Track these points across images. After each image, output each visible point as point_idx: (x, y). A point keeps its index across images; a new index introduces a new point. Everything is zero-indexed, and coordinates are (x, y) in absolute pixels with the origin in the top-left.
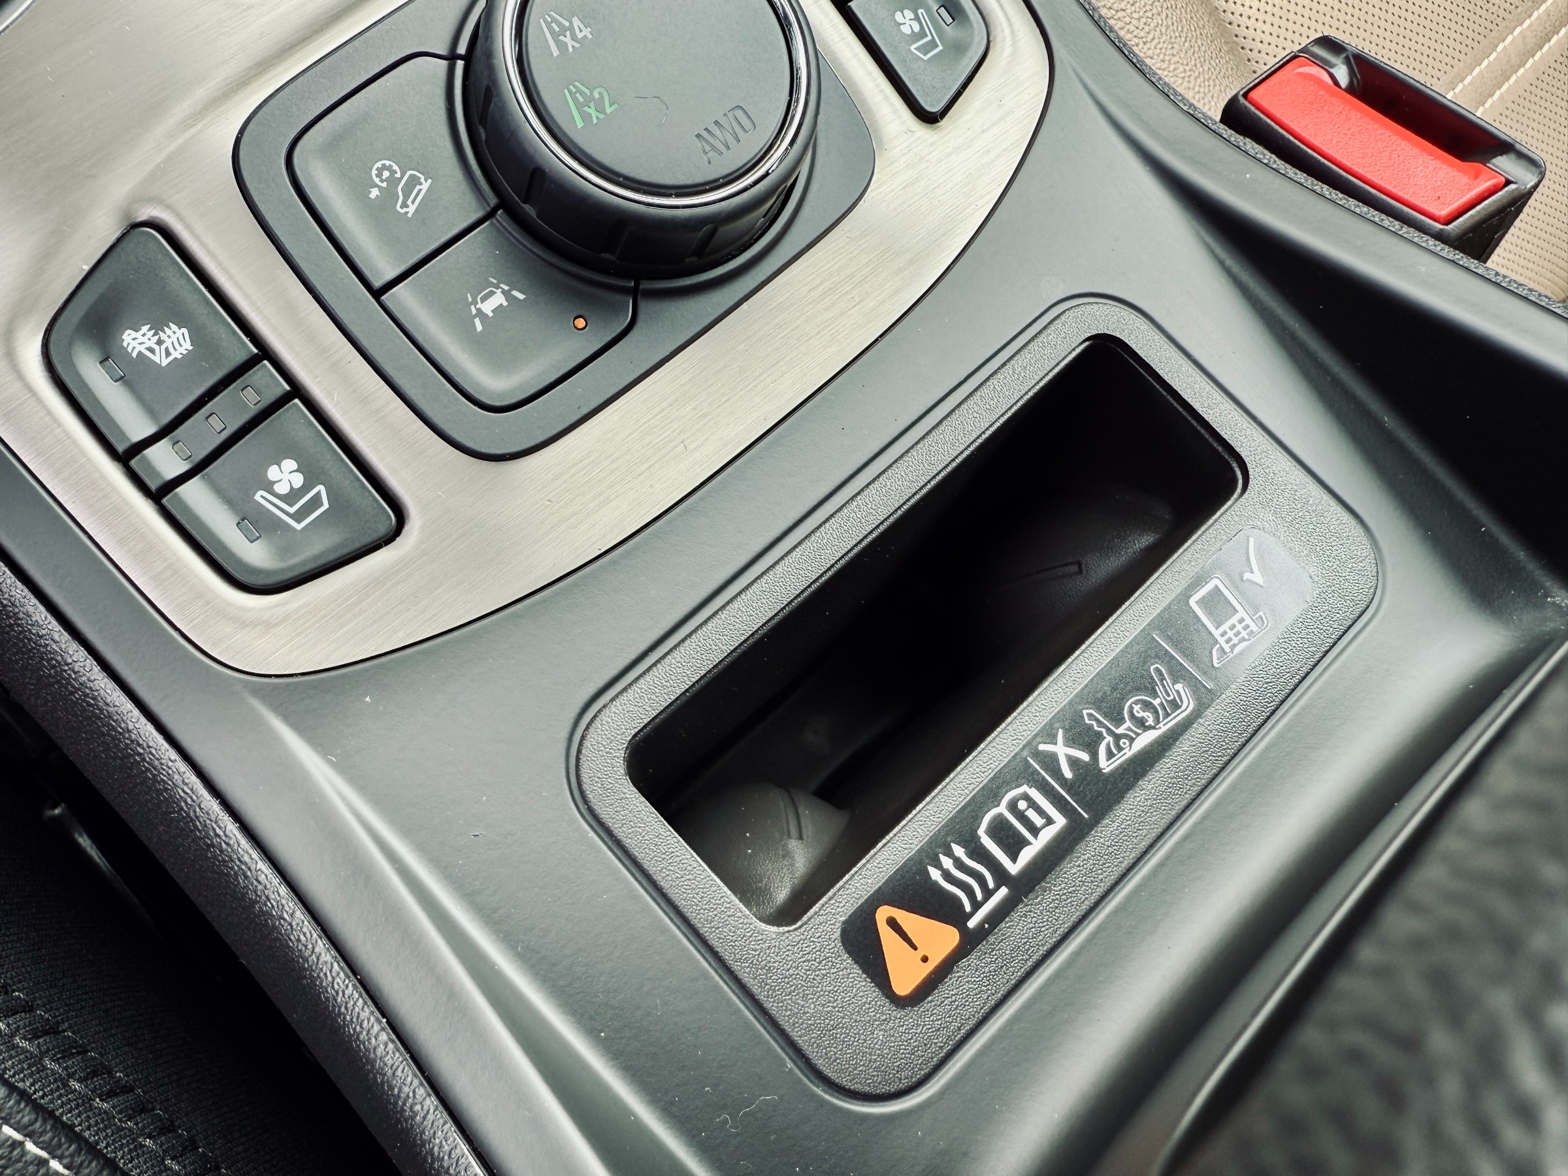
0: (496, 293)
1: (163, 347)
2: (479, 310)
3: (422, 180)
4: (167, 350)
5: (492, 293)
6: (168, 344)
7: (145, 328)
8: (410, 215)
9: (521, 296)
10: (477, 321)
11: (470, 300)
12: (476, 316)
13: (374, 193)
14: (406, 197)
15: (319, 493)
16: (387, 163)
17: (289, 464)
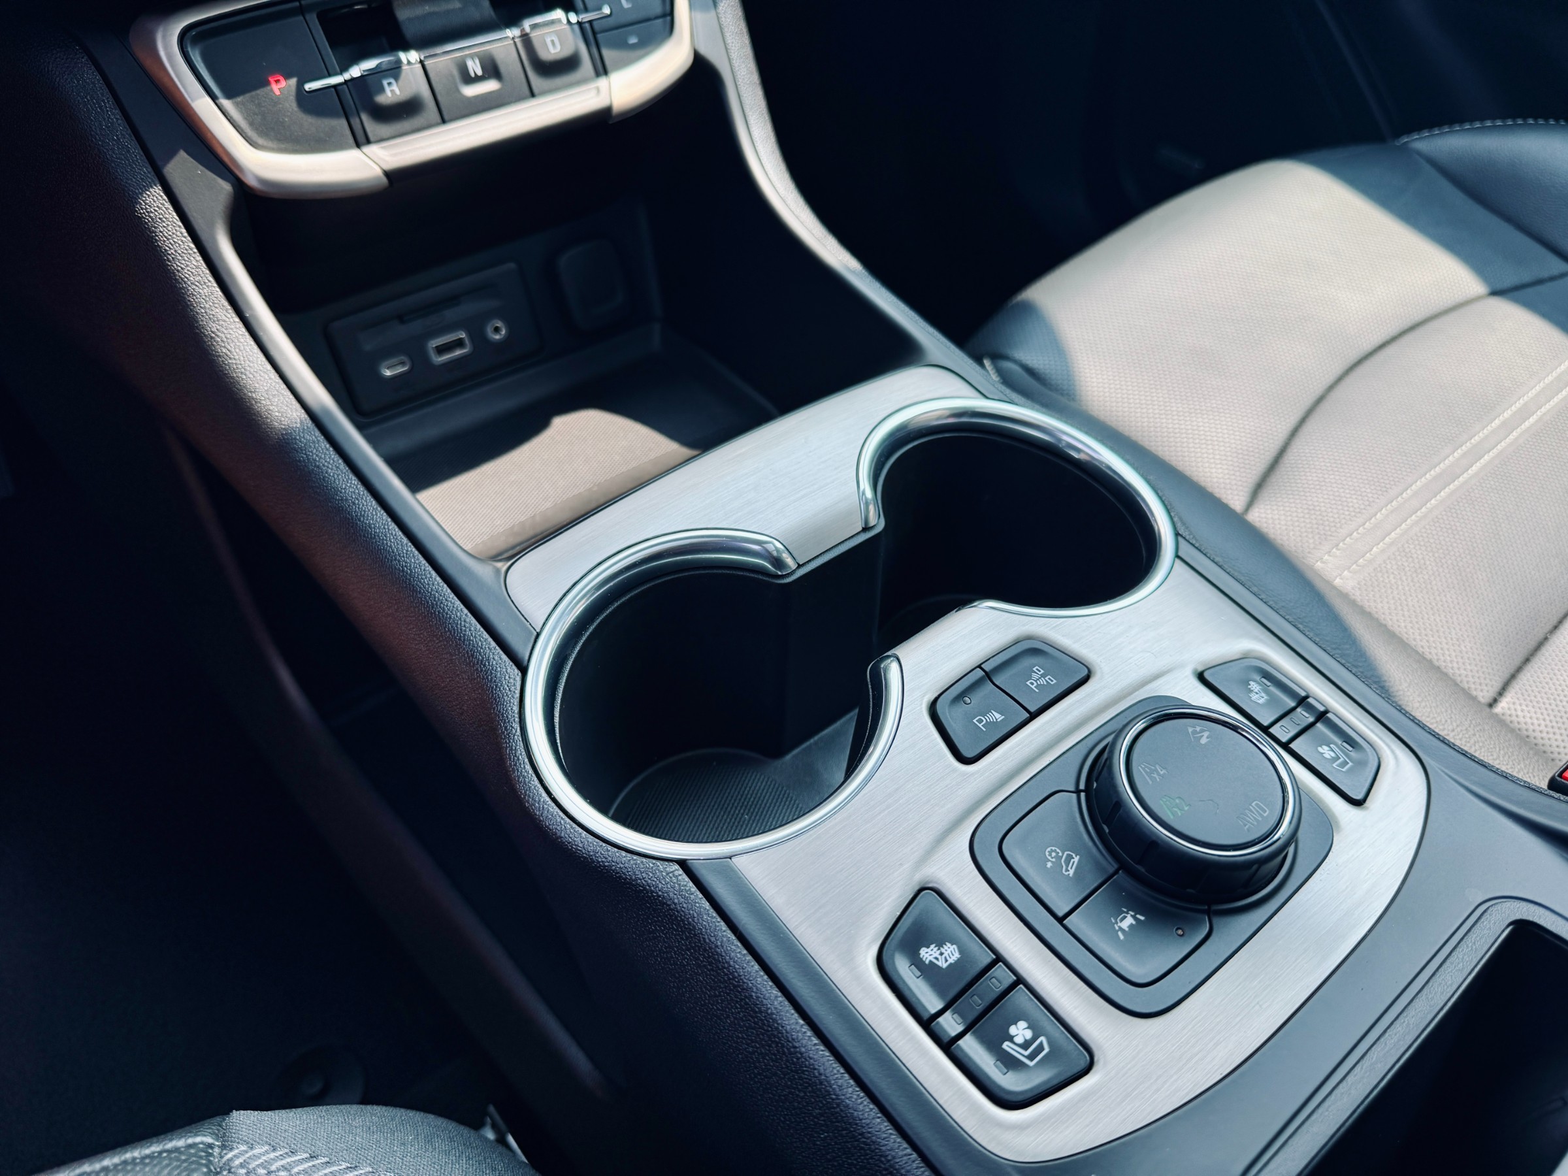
0: (1126, 917)
1: (943, 956)
2: (1121, 928)
3: (1074, 856)
4: (945, 958)
5: (1125, 917)
6: (946, 954)
7: (932, 946)
8: (1071, 875)
9: (1142, 918)
10: (1120, 934)
11: (1113, 921)
12: (1118, 931)
13: (1049, 865)
14: (1067, 866)
15: (1041, 1043)
16: (1053, 848)
17: (1022, 1024)
